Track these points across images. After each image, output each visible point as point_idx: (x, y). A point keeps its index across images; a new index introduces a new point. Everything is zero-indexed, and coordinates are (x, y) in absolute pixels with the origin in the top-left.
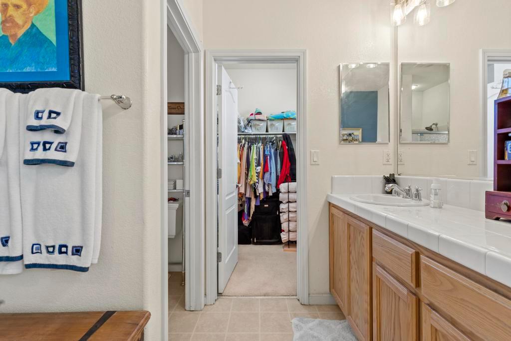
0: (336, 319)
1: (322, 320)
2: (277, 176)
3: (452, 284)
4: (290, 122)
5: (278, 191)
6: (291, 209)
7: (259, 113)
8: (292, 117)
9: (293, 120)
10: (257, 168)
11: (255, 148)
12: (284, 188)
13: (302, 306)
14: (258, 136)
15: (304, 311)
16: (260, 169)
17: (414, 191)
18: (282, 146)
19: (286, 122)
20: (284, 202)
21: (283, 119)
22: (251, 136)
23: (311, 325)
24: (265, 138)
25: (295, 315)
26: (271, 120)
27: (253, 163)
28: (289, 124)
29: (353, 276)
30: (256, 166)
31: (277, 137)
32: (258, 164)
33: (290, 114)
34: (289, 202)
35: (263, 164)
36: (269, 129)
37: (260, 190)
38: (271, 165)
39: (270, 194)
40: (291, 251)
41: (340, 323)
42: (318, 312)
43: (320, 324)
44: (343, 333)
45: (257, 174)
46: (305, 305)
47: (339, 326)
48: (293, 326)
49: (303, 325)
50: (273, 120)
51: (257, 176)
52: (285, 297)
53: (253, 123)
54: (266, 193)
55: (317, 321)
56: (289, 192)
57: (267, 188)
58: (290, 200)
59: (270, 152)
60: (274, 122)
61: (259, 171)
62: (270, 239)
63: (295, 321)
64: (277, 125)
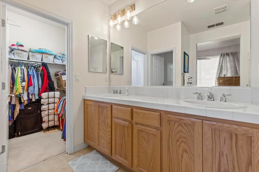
0: (89, 152)
1: (84, 156)
2: (39, 89)
3: (144, 114)
4: (47, 56)
5: (40, 98)
6: (50, 108)
7: (21, 46)
8: (49, 53)
9: (49, 55)
10: (22, 83)
11: (20, 70)
12: (45, 96)
13: (71, 155)
14: (21, 61)
15: (72, 156)
16: (24, 84)
17: (119, 91)
18: (42, 70)
19: (44, 55)
20: (45, 104)
21: (42, 53)
22: (14, 61)
23: (79, 160)
24: (28, 63)
25: (69, 161)
26: (32, 52)
27: (18, 80)
28: (47, 57)
29: (101, 128)
30: (21, 82)
31: (37, 64)
32: (23, 81)
33: (48, 51)
34: (48, 104)
35: (27, 81)
36: (31, 58)
37: (25, 98)
38: (34, 81)
39: (34, 100)
40: (51, 132)
41: (92, 153)
42: (80, 154)
43: (83, 158)
44: (95, 156)
45: (22, 88)
46: (72, 154)
47: (92, 154)
48: (70, 165)
49: (75, 162)
50: (34, 52)
51: (22, 89)
52: (58, 156)
53: (15, 51)
54: (29, 100)
55: (82, 157)
56: (48, 98)
57: (31, 97)
58: (49, 103)
59: (33, 73)
60: (34, 54)
61: (24, 85)
62: (32, 130)
63: (70, 163)
64: (37, 56)
